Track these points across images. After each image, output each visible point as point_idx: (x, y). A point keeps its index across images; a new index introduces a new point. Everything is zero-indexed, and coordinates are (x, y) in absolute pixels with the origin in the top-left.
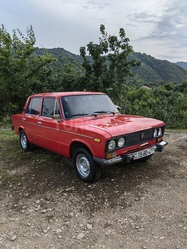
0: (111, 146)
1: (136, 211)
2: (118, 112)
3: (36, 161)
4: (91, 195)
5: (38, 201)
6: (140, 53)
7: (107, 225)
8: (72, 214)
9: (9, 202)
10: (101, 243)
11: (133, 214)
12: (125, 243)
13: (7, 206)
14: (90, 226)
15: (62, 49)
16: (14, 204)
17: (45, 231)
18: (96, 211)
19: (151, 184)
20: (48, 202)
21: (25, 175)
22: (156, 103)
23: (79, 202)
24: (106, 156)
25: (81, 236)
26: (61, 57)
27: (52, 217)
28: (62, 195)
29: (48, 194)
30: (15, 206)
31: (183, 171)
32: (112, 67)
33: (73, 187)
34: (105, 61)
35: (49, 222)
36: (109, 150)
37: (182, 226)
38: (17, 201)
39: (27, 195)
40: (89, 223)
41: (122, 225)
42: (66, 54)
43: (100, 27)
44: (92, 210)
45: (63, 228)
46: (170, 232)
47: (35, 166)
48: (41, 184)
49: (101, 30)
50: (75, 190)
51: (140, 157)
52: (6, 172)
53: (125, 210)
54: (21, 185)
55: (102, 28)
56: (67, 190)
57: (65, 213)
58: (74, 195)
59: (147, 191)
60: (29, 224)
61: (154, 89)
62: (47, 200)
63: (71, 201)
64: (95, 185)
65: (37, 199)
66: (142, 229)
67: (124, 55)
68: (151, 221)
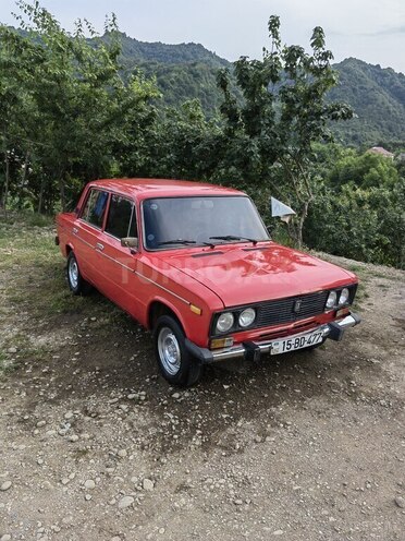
0: (224, 323)
1: (248, 464)
2: (267, 237)
3: (90, 321)
4: (172, 417)
5: (69, 415)
6: (378, 66)
7: (183, 487)
8: (123, 452)
9: (17, 406)
10: (159, 524)
11: (239, 471)
12: (204, 532)
13: (11, 415)
14: (149, 485)
15: (200, 46)
16: (23, 414)
17: (65, 481)
18: (172, 452)
19: (301, 408)
20: (88, 418)
21: (61, 350)
22: (391, 198)
23: (145, 429)
24: (210, 342)
25: (127, 501)
26: (194, 65)
27: (85, 452)
28: (118, 408)
29: (92, 402)
30: (26, 417)
31: (381, 386)
32: (287, 118)
33: (143, 393)
34: (270, 103)
35: (77, 462)
36: (217, 333)
37: (326, 512)
38: (32, 406)
39: (53, 396)
40: (150, 479)
41: (212, 491)
42: (207, 58)
43: (268, 20)
44: (163, 450)
45: (98, 479)
46: (300, 523)
47: (84, 332)
48: (86, 376)
49: (270, 28)
50: (146, 400)
51: (286, 350)
52: (28, 339)
53: (229, 459)
54: (48, 373)
55: (274, 24)
56: (130, 396)
57: (111, 448)
58: (140, 410)
59: (285, 424)
60: (40, 461)
61: (399, 158)
62: (86, 412)
63: (131, 424)
64: (187, 394)
65: (68, 409)
66: (247, 507)
67: (315, 91)
68: (269, 493)
